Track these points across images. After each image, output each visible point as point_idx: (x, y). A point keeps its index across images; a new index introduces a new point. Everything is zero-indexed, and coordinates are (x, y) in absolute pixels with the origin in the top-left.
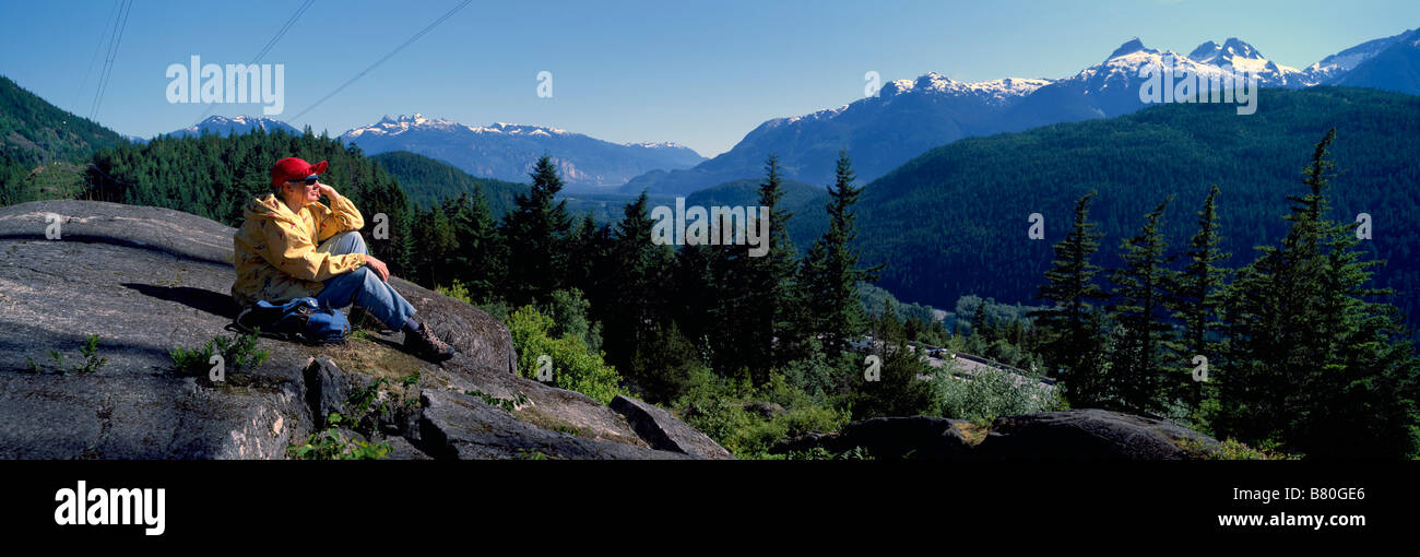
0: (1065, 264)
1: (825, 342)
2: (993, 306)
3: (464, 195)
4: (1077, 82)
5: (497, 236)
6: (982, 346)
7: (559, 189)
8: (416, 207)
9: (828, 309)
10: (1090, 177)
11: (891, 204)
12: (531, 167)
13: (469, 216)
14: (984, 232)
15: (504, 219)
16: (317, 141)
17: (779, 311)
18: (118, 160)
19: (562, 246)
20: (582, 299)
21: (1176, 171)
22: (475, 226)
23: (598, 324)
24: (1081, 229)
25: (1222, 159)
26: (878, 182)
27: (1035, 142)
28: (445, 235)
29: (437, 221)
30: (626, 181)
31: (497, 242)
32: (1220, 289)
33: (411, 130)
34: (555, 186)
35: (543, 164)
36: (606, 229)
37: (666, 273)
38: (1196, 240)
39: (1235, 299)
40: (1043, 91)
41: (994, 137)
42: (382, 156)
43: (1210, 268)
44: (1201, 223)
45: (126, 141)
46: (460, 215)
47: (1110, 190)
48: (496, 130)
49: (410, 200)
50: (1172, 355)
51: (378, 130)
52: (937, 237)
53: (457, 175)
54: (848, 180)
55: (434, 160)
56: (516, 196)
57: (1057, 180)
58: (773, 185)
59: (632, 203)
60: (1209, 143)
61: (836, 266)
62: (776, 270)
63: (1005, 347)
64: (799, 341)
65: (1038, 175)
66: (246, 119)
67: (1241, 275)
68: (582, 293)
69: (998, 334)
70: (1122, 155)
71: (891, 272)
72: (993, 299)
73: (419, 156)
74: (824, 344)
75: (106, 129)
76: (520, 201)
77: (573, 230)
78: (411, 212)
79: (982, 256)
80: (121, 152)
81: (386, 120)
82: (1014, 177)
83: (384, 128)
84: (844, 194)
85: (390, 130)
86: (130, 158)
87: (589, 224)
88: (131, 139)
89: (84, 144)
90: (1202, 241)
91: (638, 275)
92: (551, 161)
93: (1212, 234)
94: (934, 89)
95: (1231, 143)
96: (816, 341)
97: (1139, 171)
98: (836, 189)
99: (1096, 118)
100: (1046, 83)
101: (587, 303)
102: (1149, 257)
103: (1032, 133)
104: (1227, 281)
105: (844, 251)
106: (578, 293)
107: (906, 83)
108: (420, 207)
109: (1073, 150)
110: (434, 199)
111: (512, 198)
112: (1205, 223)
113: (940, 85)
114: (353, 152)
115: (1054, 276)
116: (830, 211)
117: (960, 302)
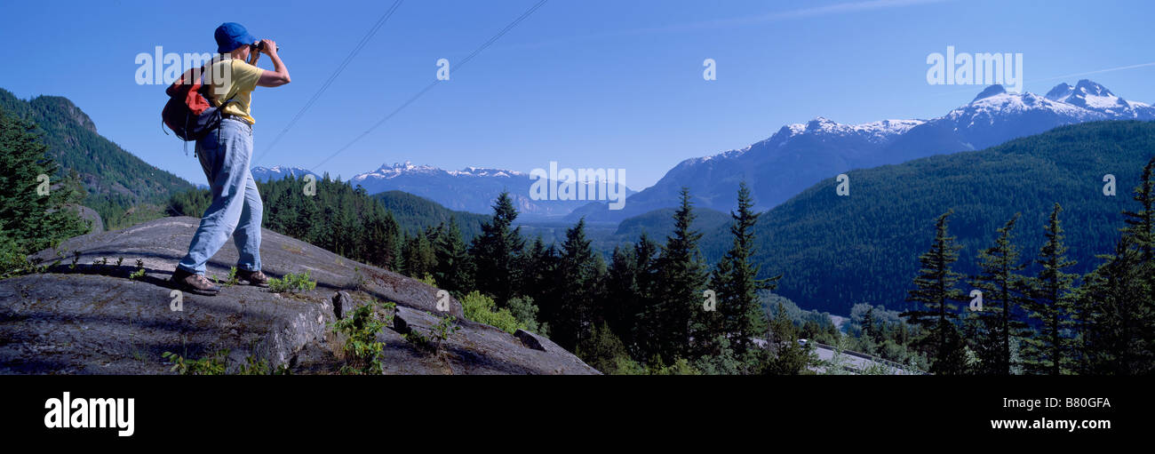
0: (930, 271)
1: (733, 341)
2: (884, 312)
3: (442, 224)
4: (947, 122)
5: (466, 255)
6: (872, 346)
7: (515, 217)
8: (405, 233)
9: (735, 312)
10: (964, 201)
11: (792, 226)
12: (494, 202)
13: (446, 240)
14: (872, 248)
15: (472, 242)
16: (332, 184)
17: (695, 314)
18: (188, 202)
19: (518, 263)
20: (532, 305)
21: (1041, 194)
22: (450, 248)
23: (545, 325)
24: (942, 242)
25: (1082, 183)
26: (779, 208)
27: (912, 173)
28: (427, 255)
29: (421, 244)
30: (571, 212)
31: (466, 261)
32: (1069, 292)
33: (403, 173)
34: (511, 216)
35: (503, 198)
36: (552, 249)
37: (600, 284)
38: (1045, 251)
39: (1082, 301)
40: (917, 129)
41: (877, 169)
42: (380, 195)
43: (1059, 274)
44: (1048, 235)
45: (194, 187)
46: (439, 239)
47: (983, 211)
48: (467, 173)
49: (401, 229)
50: (1032, 350)
51: (378, 175)
52: (831, 253)
53: (437, 209)
54: (748, 206)
55: (420, 198)
56: (482, 225)
57: (934, 204)
58: (685, 212)
59: (572, 229)
60: (1069, 170)
61: (739, 277)
62: (690, 280)
63: (893, 347)
64: (710, 339)
65: (917, 200)
66: (280, 169)
67: (1088, 280)
68: (532, 300)
69: (885, 335)
70: (991, 181)
71: (793, 284)
72: (883, 307)
73: (408, 194)
74: (731, 342)
75: (180, 179)
76: (485, 228)
77: (525, 250)
78: (402, 237)
79: (871, 270)
80: (190, 195)
81: (384, 167)
82: (896, 202)
83: (382, 173)
84: (745, 218)
85: (387, 175)
86: (196, 201)
87: (538, 245)
88: (198, 186)
89: (164, 190)
90: (1050, 251)
91: (578, 286)
92: (509, 196)
93: (1059, 246)
94: (823, 131)
95: (1090, 168)
96: (724, 340)
97: (1008, 194)
98: (738, 214)
99: (967, 150)
100: (919, 123)
101: (536, 308)
102: (1005, 265)
103: (910, 165)
104: (1075, 284)
105: (746, 263)
106: (529, 300)
107: (800, 127)
108: (408, 234)
109: (947, 178)
110: (420, 227)
111: (480, 226)
112: (1051, 235)
113: (828, 127)
114: (359, 192)
115: (922, 282)
116: (734, 232)
117: (853, 309)
